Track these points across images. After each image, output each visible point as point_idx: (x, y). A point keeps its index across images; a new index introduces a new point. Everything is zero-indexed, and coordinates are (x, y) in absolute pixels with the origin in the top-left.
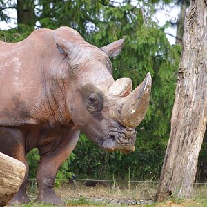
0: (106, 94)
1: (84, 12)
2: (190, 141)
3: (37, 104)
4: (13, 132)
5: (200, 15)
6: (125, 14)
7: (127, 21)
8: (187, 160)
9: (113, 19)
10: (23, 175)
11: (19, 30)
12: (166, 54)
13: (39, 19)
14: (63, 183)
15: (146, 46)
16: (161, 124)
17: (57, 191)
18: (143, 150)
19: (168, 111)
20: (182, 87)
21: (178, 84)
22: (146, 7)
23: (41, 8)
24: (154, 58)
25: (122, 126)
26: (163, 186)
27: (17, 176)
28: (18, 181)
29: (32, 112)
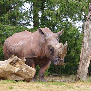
0: (55, 48)
1: (54, 23)
2: (86, 63)
3: (37, 51)
4: (31, 60)
5: (89, 25)
6: (66, 24)
7: (67, 26)
8: (85, 69)
9: (63, 26)
10: (35, 73)
11: (34, 28)
12: (79, 36)
13: (40, 25)
14: (47, 75)
15: (73, 34)
16: (77, 58)
17: (45, 78)
18: (71, 66)
19: (79, 54)
20: (84, 46)
21: (82, 46)
22: (73, 22)
23: (41, 22)
24: (75, 37)
25: (59, 57)
26: (78, 77)
27: (33, 73)
28: (33, 75)
29: (36, 54)
